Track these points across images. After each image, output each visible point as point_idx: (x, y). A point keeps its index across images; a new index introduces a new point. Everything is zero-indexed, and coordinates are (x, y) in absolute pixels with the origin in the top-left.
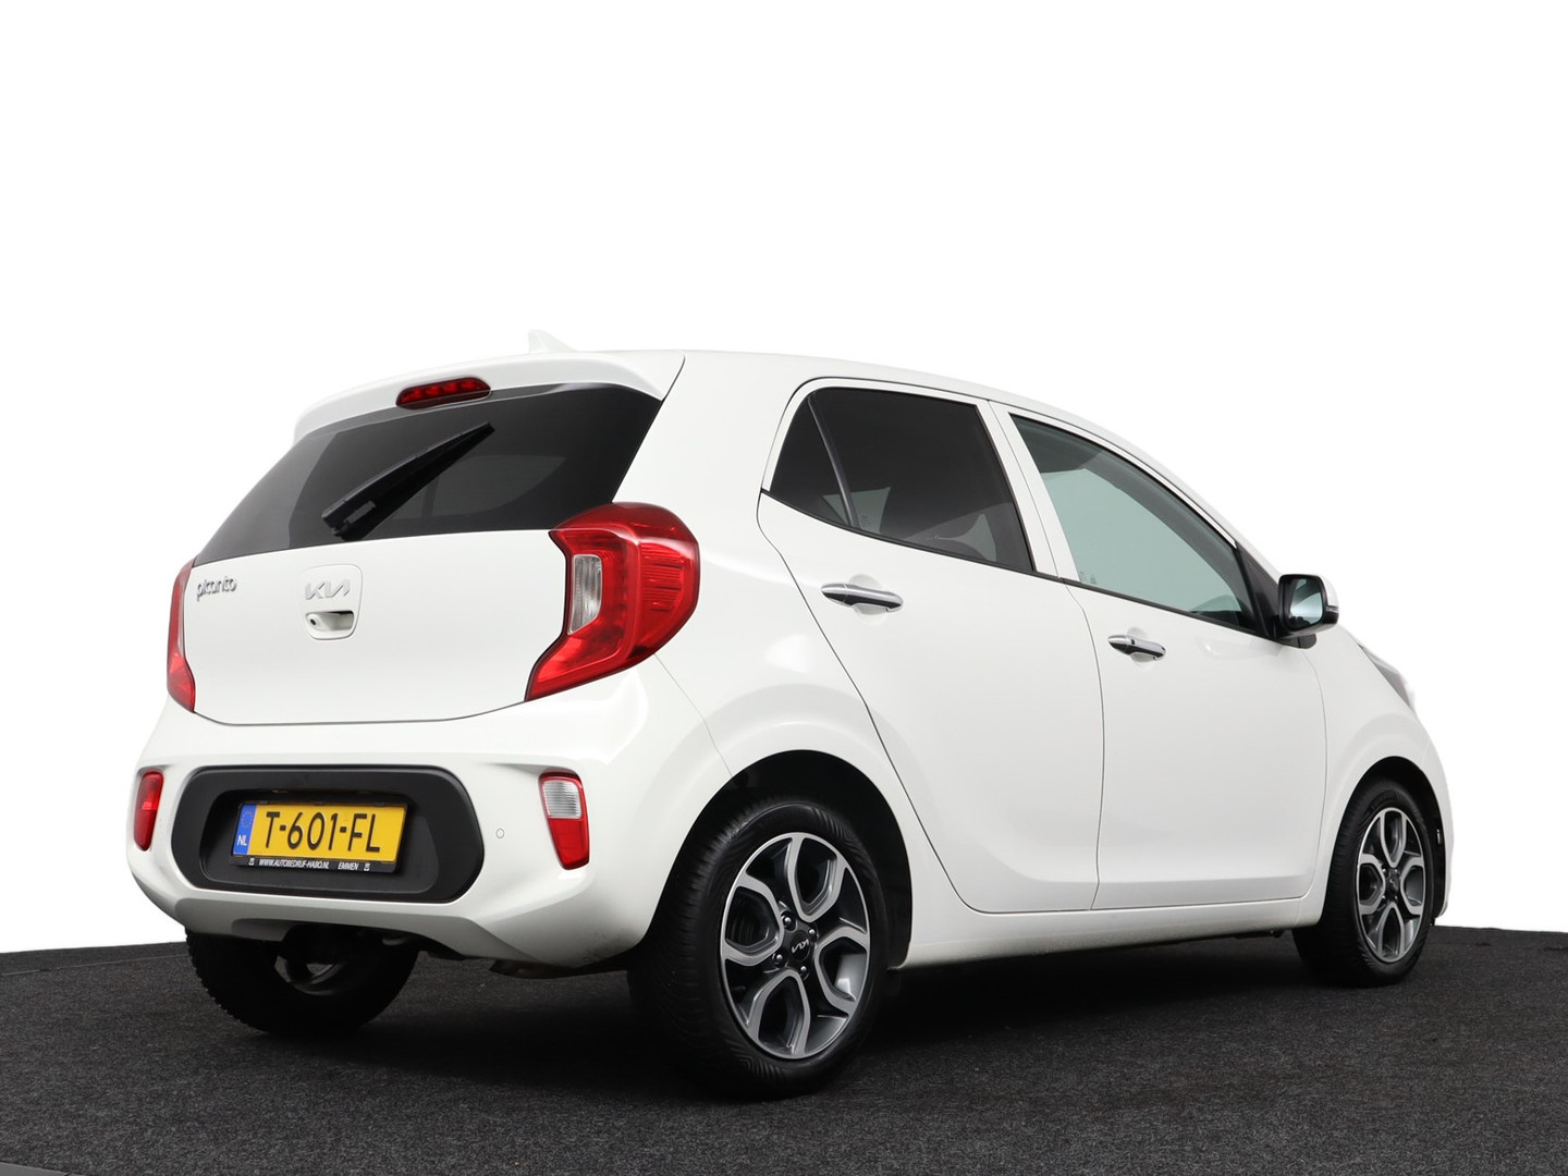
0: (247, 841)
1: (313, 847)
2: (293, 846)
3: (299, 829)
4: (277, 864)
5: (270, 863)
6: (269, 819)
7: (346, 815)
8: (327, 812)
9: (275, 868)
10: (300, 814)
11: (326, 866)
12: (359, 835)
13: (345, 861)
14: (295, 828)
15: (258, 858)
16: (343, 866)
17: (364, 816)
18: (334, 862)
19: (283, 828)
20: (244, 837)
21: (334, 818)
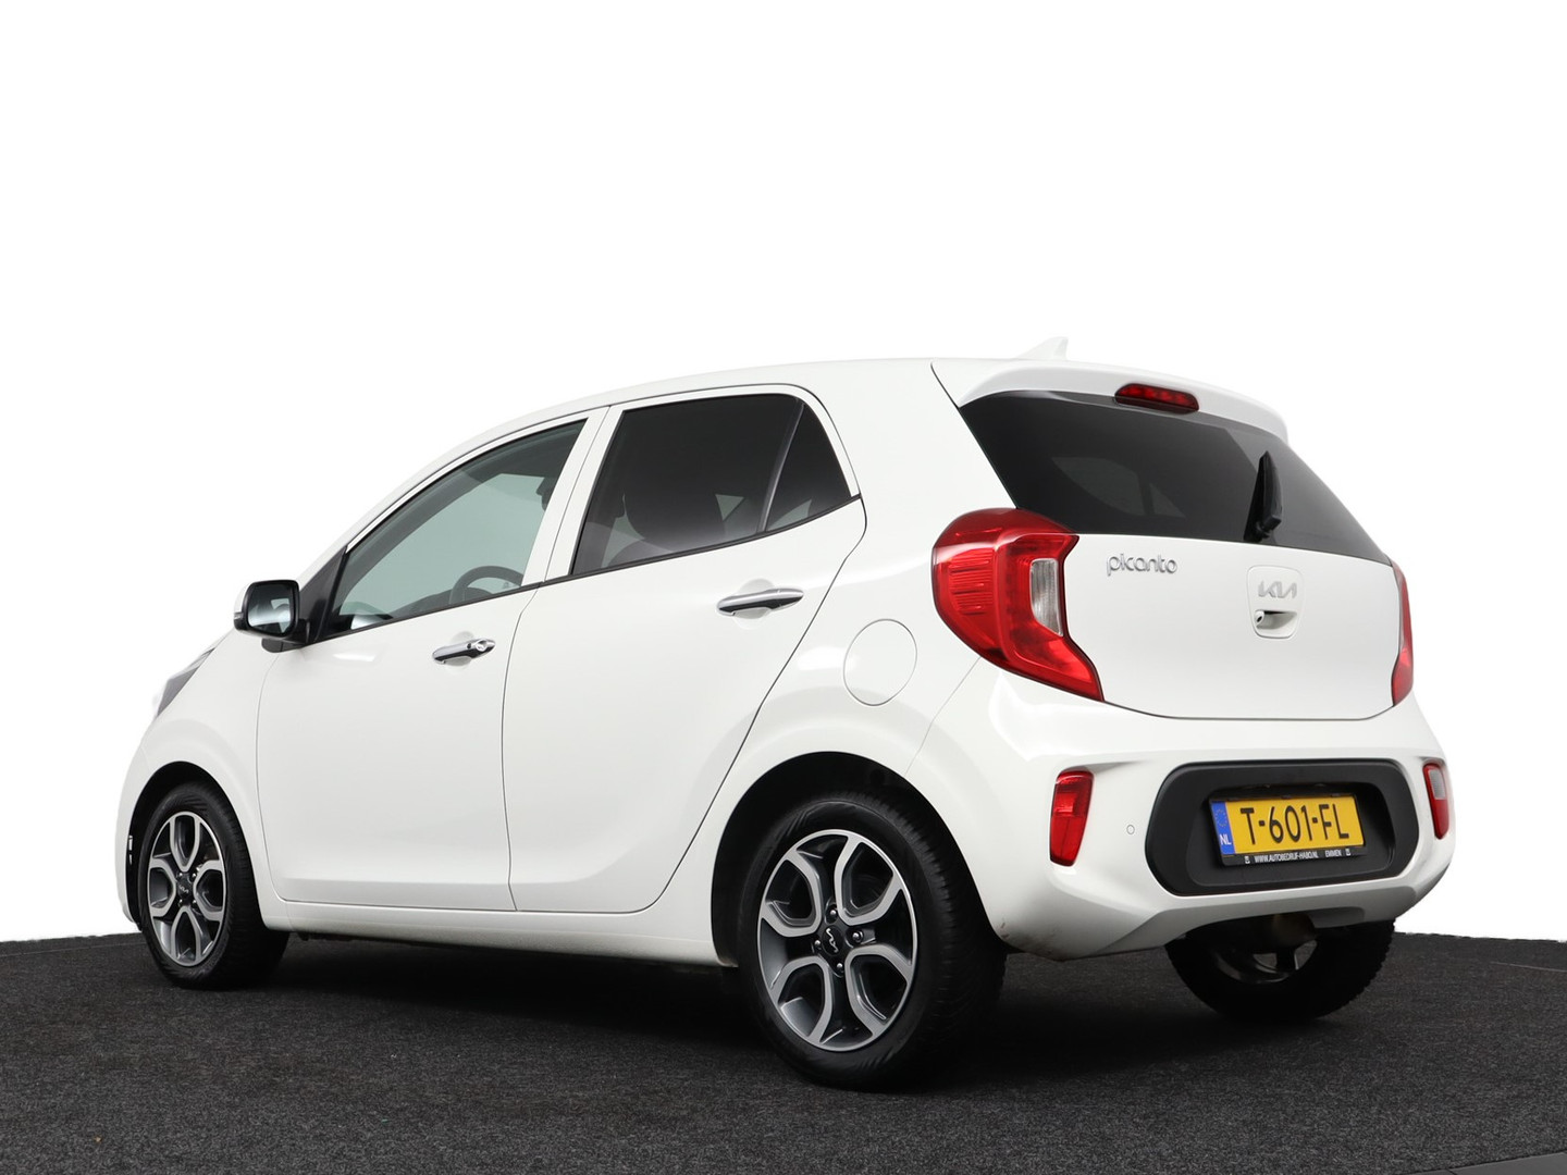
0: (1230, 839)
1: (1296, 839)
2: (1278, 840)
3: (1277, 823)
4: (1272, 859)
5: (1265, 859)
6: (1245, 815)
7: (1312, 805)
8: (1297, 804)
9: (1271, 863)
10: (1273, 809)
11: (1315, 855)
12: (1329, 824)
13: (1329, 849)
14: (1273, 823)
15: (1252, 856)
16: (1330, 854)
17: (1326, 807)
18: (1321, 851)
19: (1262, 823)
20: (1226, 836)
21: (1304, 809)
